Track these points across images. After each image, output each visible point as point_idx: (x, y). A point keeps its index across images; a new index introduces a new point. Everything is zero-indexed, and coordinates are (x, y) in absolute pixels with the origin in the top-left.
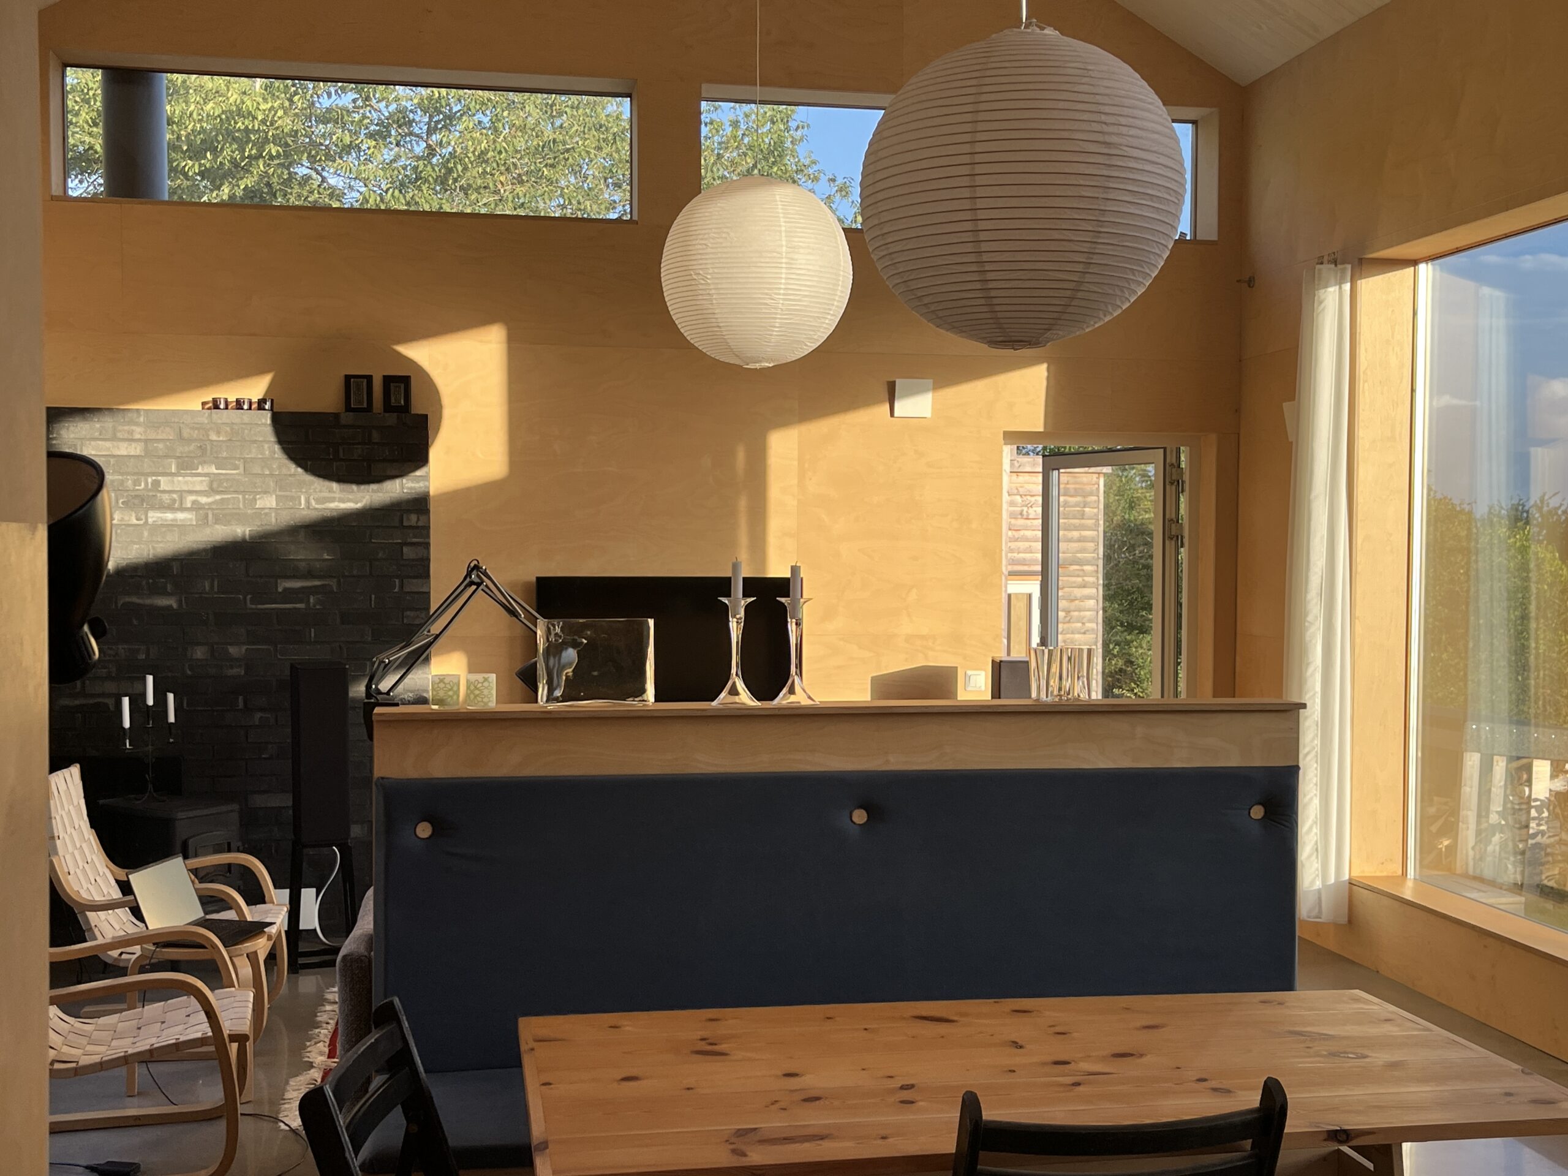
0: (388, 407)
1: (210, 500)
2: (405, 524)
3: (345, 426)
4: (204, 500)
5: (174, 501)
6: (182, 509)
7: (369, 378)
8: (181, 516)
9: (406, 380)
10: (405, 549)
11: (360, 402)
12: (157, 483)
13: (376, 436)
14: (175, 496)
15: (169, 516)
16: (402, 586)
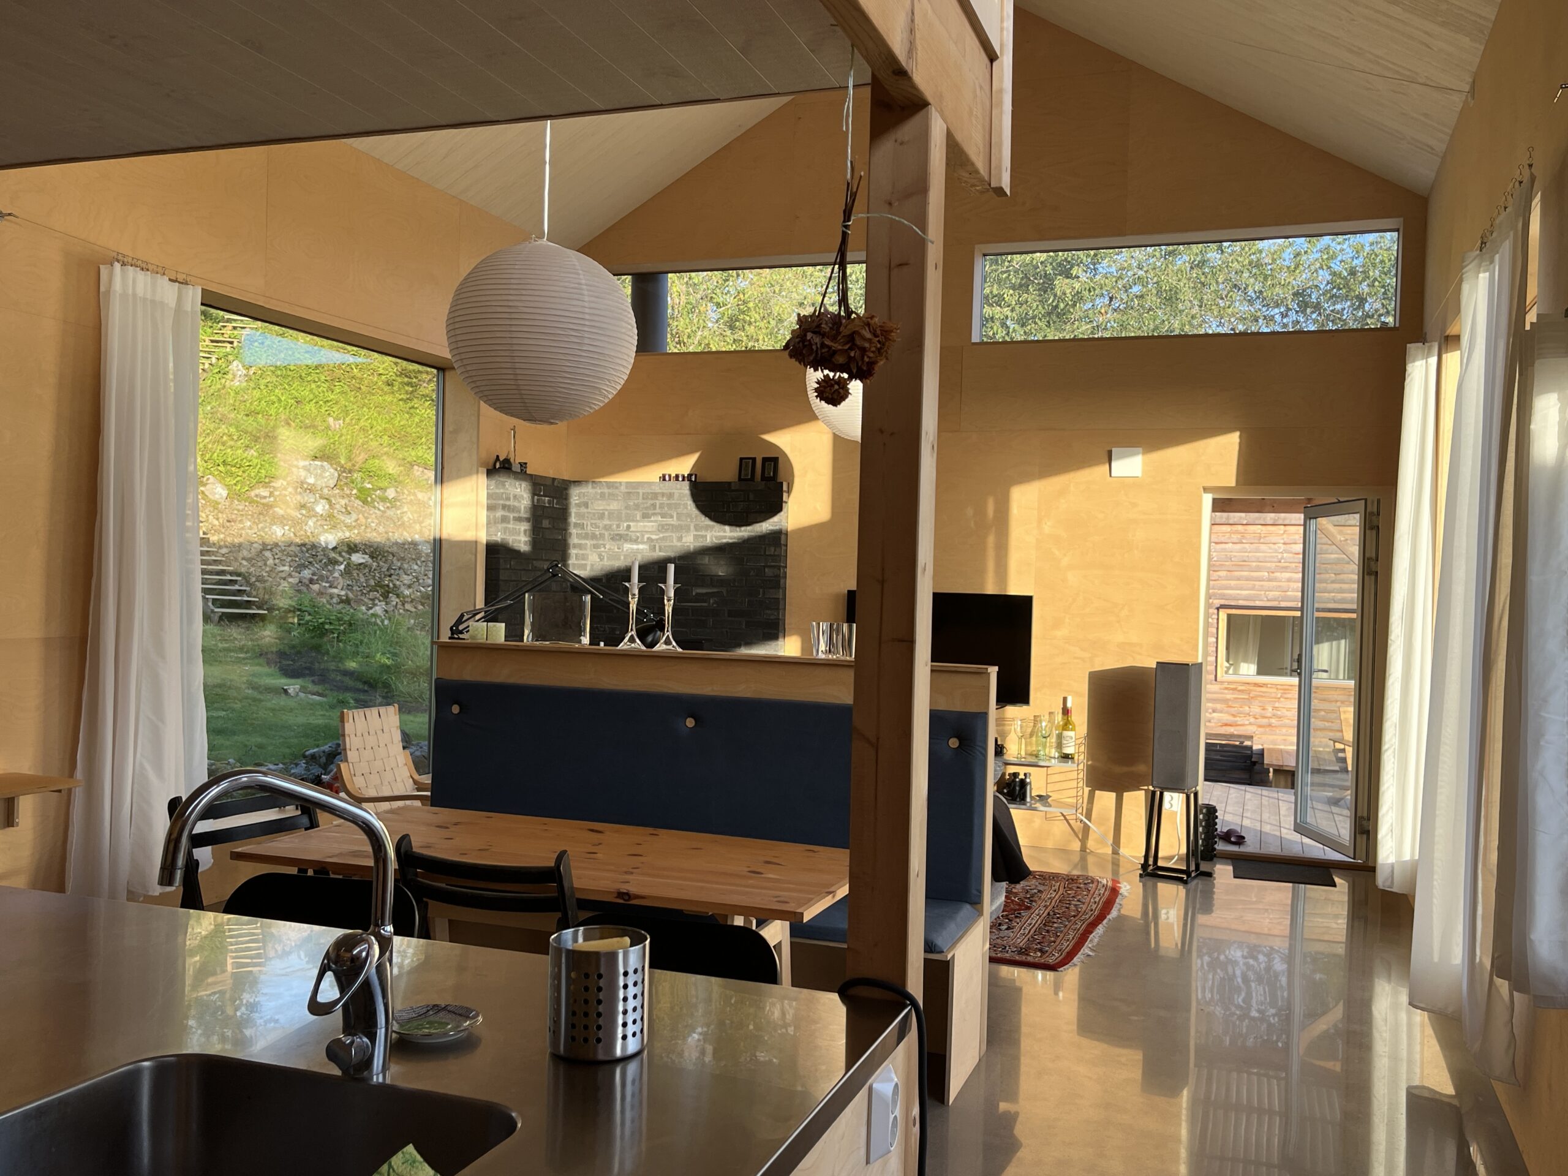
0: (763, 478)
1: (657, 537)
2: (767, 553)
3: (733, 491)
4: (654, 537)
5: (638, 537)
6: (643, 543)
7: (754, 460)
8: (641, 547)
9: (775, 460)
10: (766, 570)
11: (747, 475)
12: (629, 527)
13: (751, 497)
14: (638, 534)
15: (635, 547)
16: (764, 593)
